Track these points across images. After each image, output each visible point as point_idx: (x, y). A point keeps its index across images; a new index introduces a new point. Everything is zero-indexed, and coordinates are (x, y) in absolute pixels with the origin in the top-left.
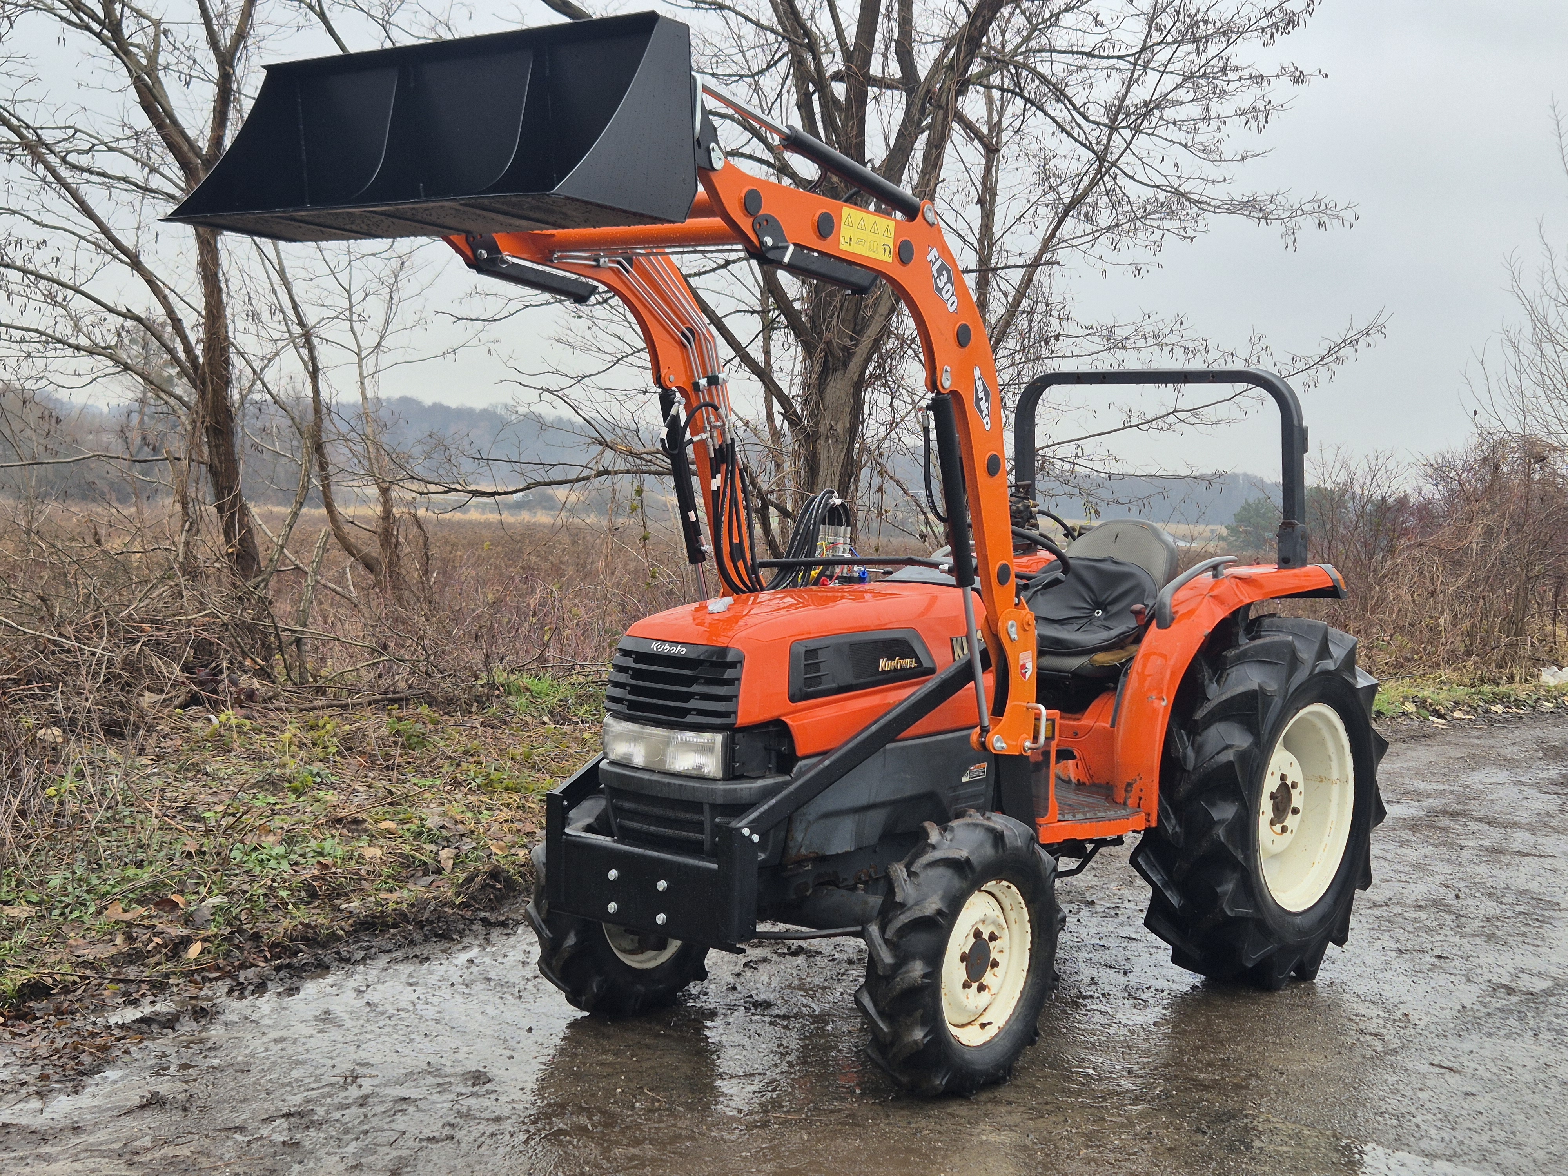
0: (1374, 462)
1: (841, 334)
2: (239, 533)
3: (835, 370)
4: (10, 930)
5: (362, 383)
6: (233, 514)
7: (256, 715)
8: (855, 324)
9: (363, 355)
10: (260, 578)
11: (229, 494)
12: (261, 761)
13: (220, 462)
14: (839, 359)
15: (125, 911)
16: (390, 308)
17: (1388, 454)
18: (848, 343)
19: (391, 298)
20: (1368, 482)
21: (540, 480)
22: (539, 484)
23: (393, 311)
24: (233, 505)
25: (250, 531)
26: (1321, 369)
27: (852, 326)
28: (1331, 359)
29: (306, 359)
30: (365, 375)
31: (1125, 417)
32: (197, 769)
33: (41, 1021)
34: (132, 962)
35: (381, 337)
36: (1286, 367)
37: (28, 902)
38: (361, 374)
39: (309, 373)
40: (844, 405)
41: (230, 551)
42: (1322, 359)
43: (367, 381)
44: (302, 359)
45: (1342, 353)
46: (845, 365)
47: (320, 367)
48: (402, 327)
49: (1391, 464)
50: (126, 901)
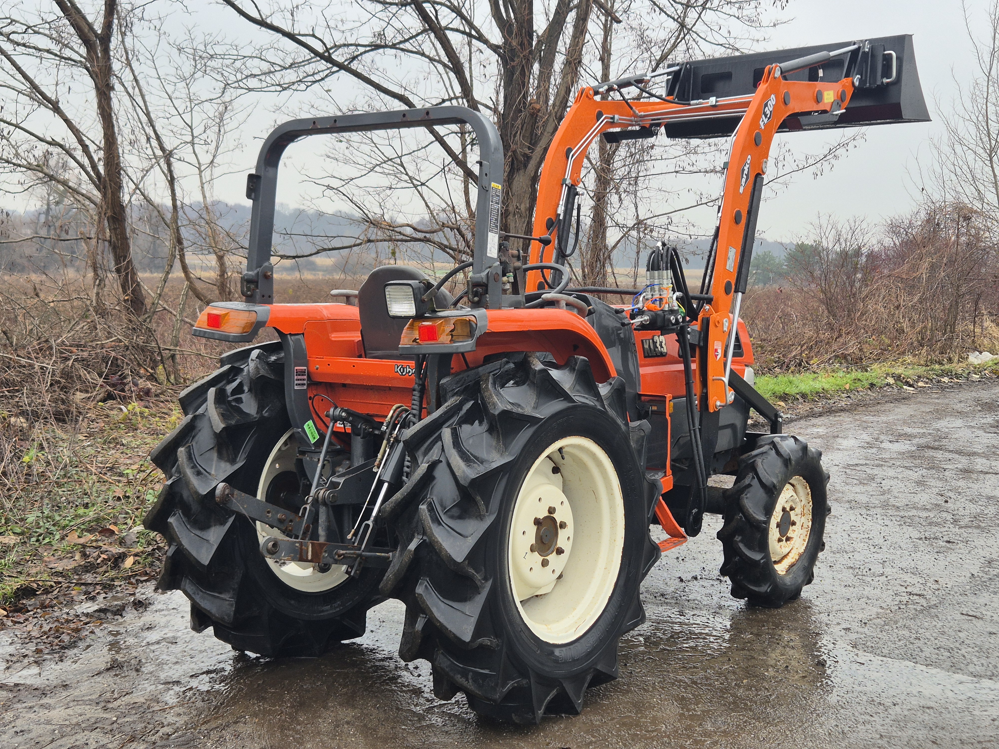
0: (853, 224)
1: (522, 145)
2: (132, 286)
3: (518, 170)
4: (4, 552)
5: (202, 188)
6: (127, 274)
7: (151, 405)
8: (531, 139)
9: (202, 168)
10: (146, 316)
11: (124, 261)
12: (158, 435)
13: (117, 240)
14: (521, 162)
15: (79, 537)
16: (219, 137)
17: (862, 218)
18: (527, 151)
19: (220, 131)
20: (850, 237)
21: (326, 247)
22: (325, 250)
23: (221, 139)
24: (127, 268)
25: (138, 285)
26: (825, 163)
27: (529, 140)
28: (831, 156)
29: (166, 172)
30: (204, 181)
31: (698, 198)
32: (116, 442)
33: (32, 613)
34: (87, 572)
35: (214, 156)
36: (802, 162)
37: (14, 533)
38: (201, 181)
39: (169, 181)
40: (525, 192)
41: (126, 298)
42: (826, 156)
43: (205, 186)
44: (163, 172)
45: (837, 153)
46: (525, 167)
47: (175, 177)
48: (227, 150)
49: (864, 225)
50: (79, 531)
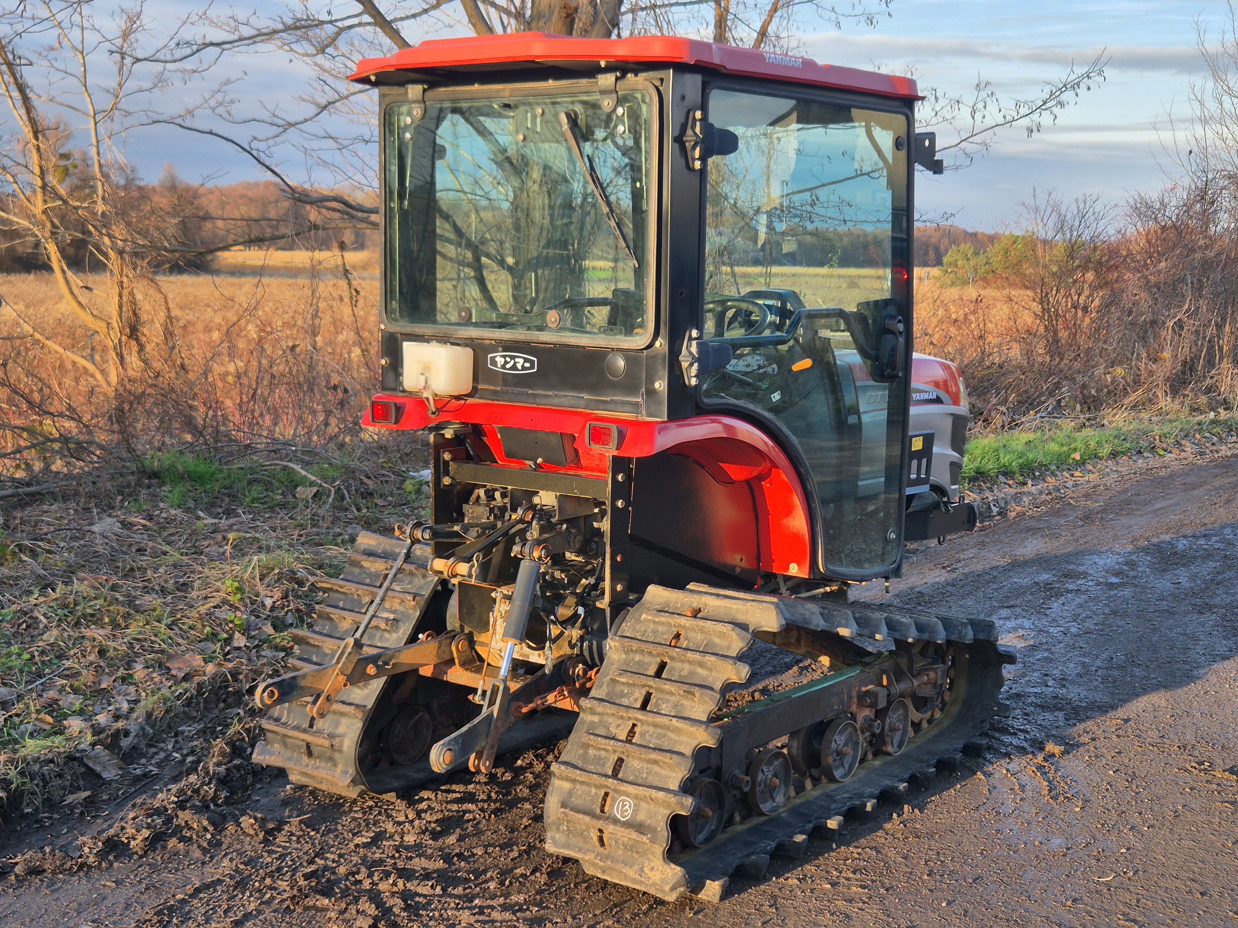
20: (1077, 223)
26: (1043, 112)
28: (1053, 103)
31: (857, 166)
42: (1045, 103)
45: (1065, 97)
49: (1098, 207)
